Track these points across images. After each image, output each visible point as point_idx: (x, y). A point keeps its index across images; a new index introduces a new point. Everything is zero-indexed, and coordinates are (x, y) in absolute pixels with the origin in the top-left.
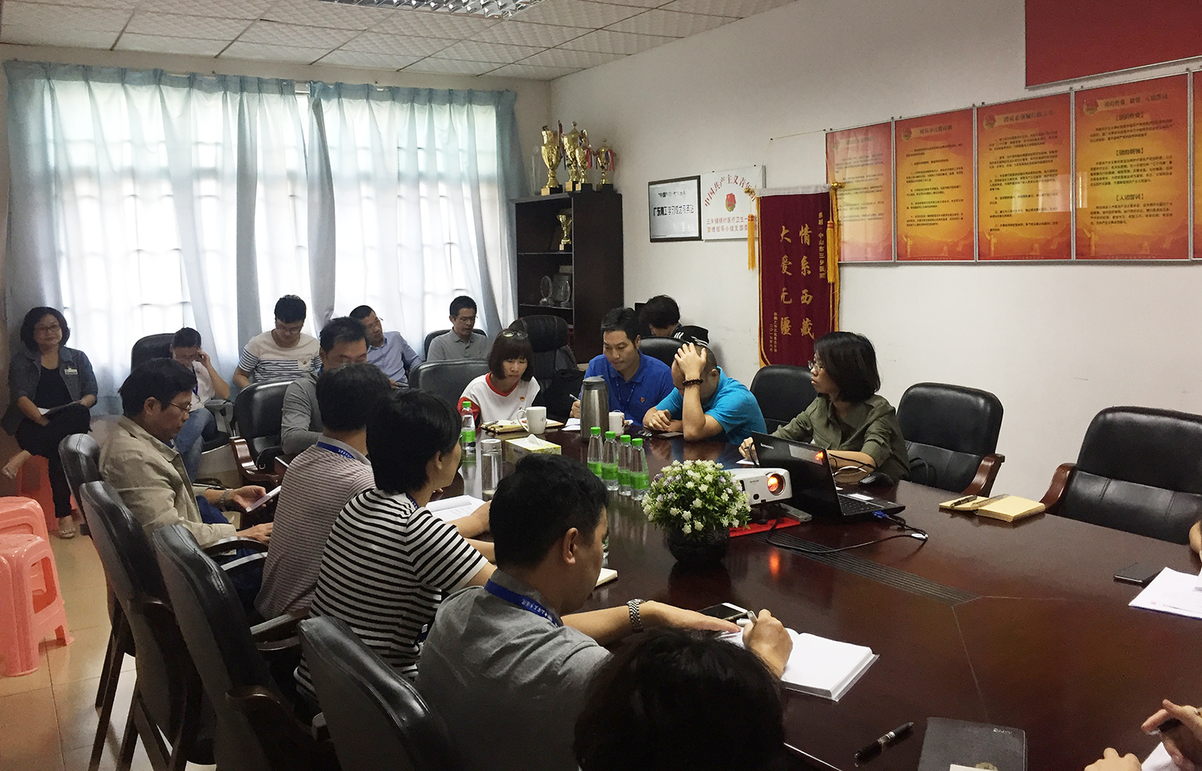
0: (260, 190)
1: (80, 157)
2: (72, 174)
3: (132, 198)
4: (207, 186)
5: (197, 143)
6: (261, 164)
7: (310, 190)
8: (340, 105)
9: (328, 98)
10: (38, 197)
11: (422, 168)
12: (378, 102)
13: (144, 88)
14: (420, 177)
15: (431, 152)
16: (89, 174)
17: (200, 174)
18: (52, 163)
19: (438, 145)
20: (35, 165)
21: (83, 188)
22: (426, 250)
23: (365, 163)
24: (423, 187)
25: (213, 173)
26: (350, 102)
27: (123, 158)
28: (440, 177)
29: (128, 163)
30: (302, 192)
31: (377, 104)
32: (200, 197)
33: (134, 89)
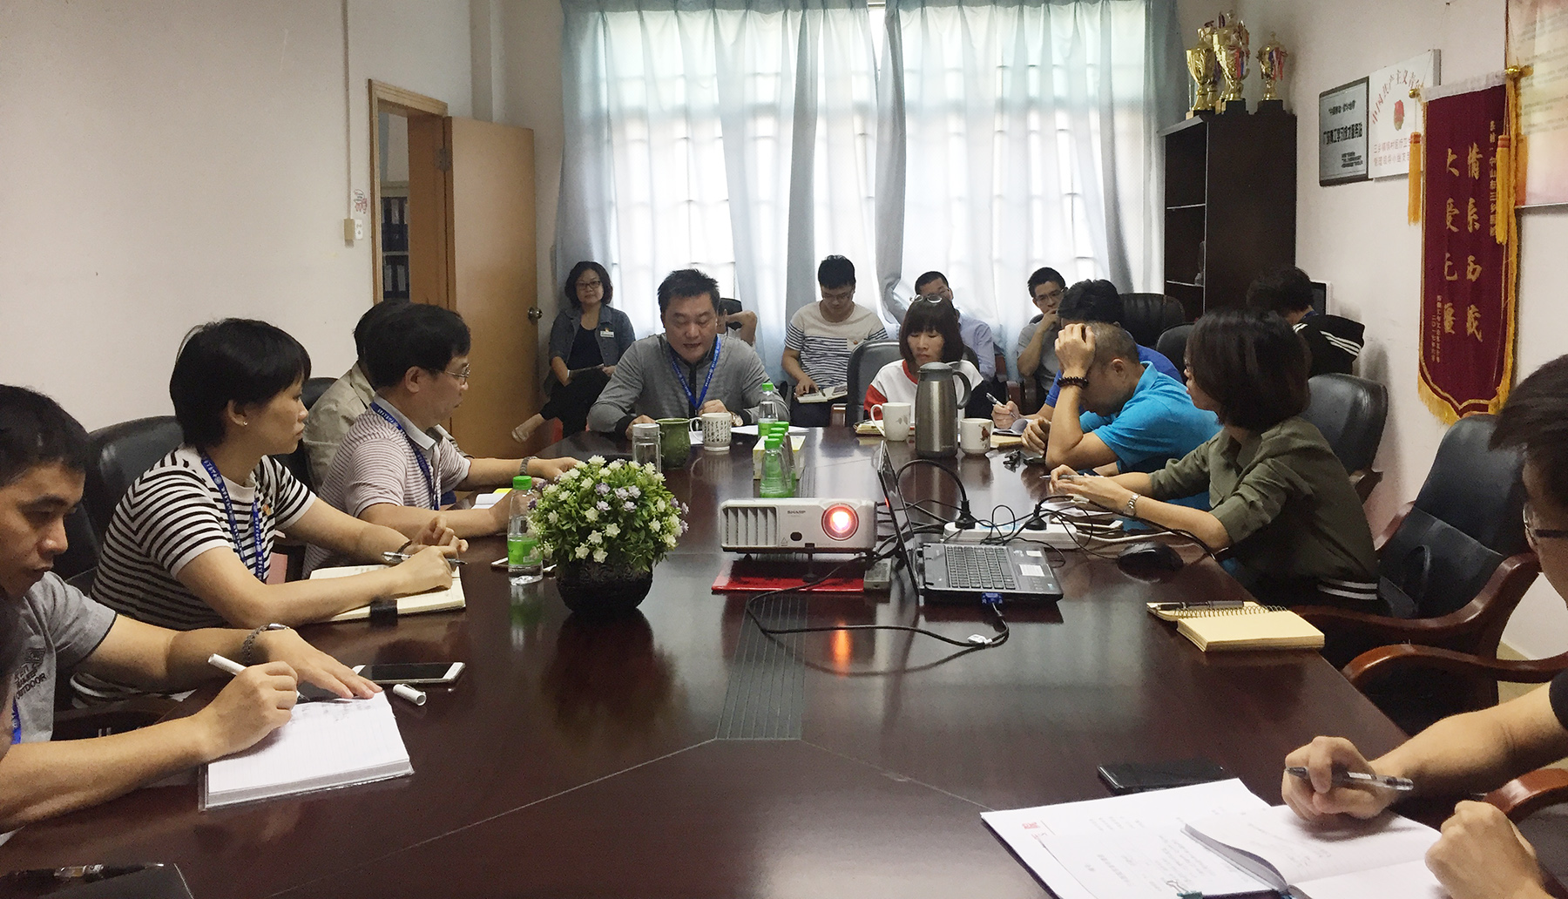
0: (821, 127)
1: (632, 96)
2: (624, 115)
3: (684, 142)
4: (765, 126)
5: (755, 75)
6: (821, 95)
7: (880, 126)
8: (923, 15)
9: (908, 9)
10: (587, 140)
11: (1034, 91)
12: (974, 8)
13: (698, 13)
14: (1030, 104)
15: (1046, 68)
16: (641, 115)
17: (758, 111)
18: (604, 103)
19: (1057, 58)
20: (586, 107)
21: (634, 131)
22: (1037, 206)
23: (953, 88)
24: (1034, 120)
25: (772, 110)
26: (936, 11)
27: (675, 95)
28: (1059, 103)
29: (680, 100)
30: (873, 130)
31: (973, 11)
32: (755, 139)
33: (687, 15)
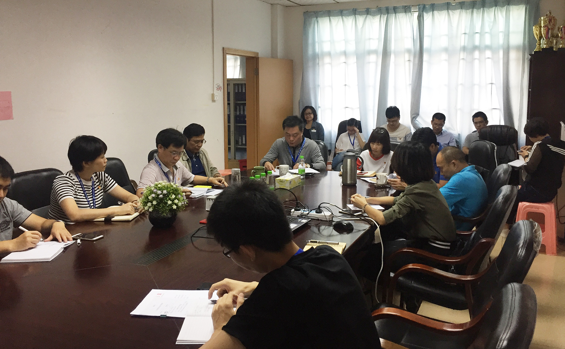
0: (392, 57)
1: (326, 48)
2: (324, 54)
3: (344, 63)
4: (373, 58)
5: (370, 39)
6: (392, 46)
7: (414, 57)
8: (433, 15)
9: (427, 12)
10: (310, 64)
11: (477, 43)
12: (453, 11)
13: (350, 17)
14: (475, 48)
15: (482, 34)
16: (329, 54)
17: (370, 52)
18: (317, 50)
19: (487, 29)
20: (310, 52)
21: (327, 60)
22: (476, 88)
23: (444, 42)
24: (477, 54)
25: (375, 52)
26: (438, 13)
27: (340, 47)
28: (488, 47)
29: (343, 49)
30: (412, 59)
31: (453, 12)
32: (369, 63)
33: (346, 18)
